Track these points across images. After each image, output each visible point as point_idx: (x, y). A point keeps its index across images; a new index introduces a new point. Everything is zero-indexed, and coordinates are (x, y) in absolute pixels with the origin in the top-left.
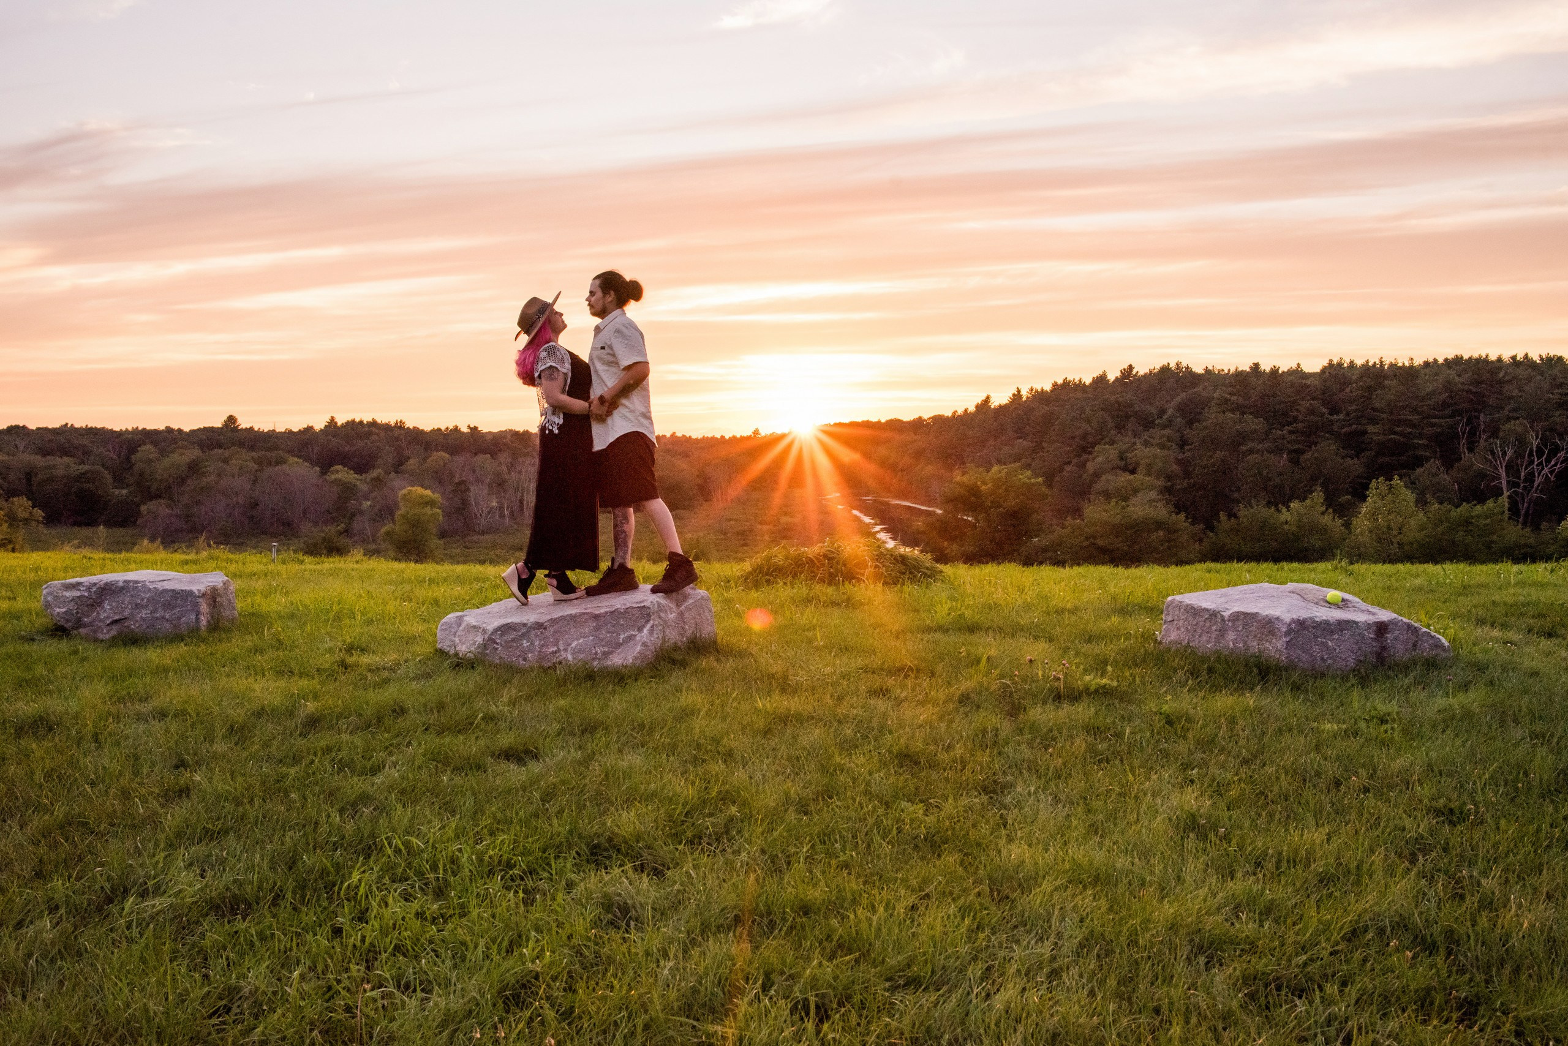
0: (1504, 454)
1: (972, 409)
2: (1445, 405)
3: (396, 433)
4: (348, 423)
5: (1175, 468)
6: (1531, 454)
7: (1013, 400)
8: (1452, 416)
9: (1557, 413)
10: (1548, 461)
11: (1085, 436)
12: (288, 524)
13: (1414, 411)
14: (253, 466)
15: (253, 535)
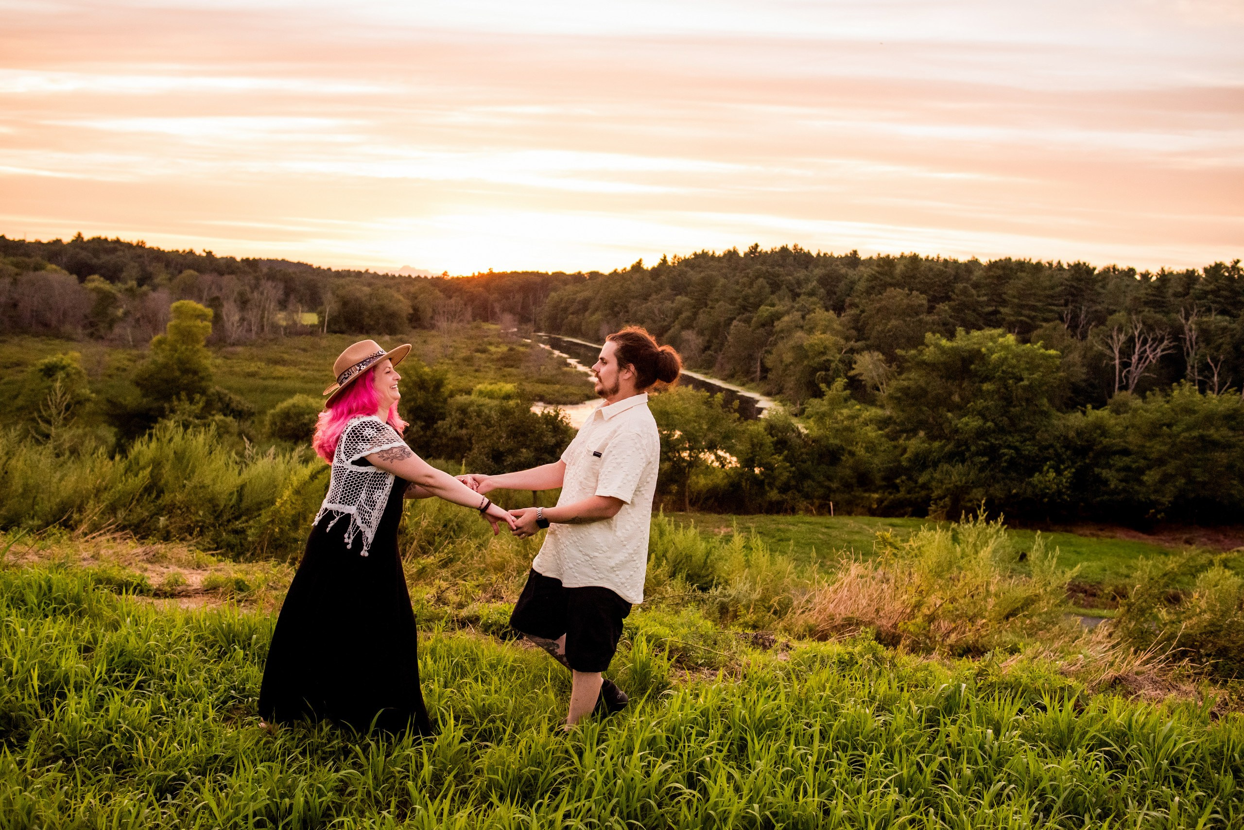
0: (1119, 340)
1: (628, 268)
13: (1037, 298)
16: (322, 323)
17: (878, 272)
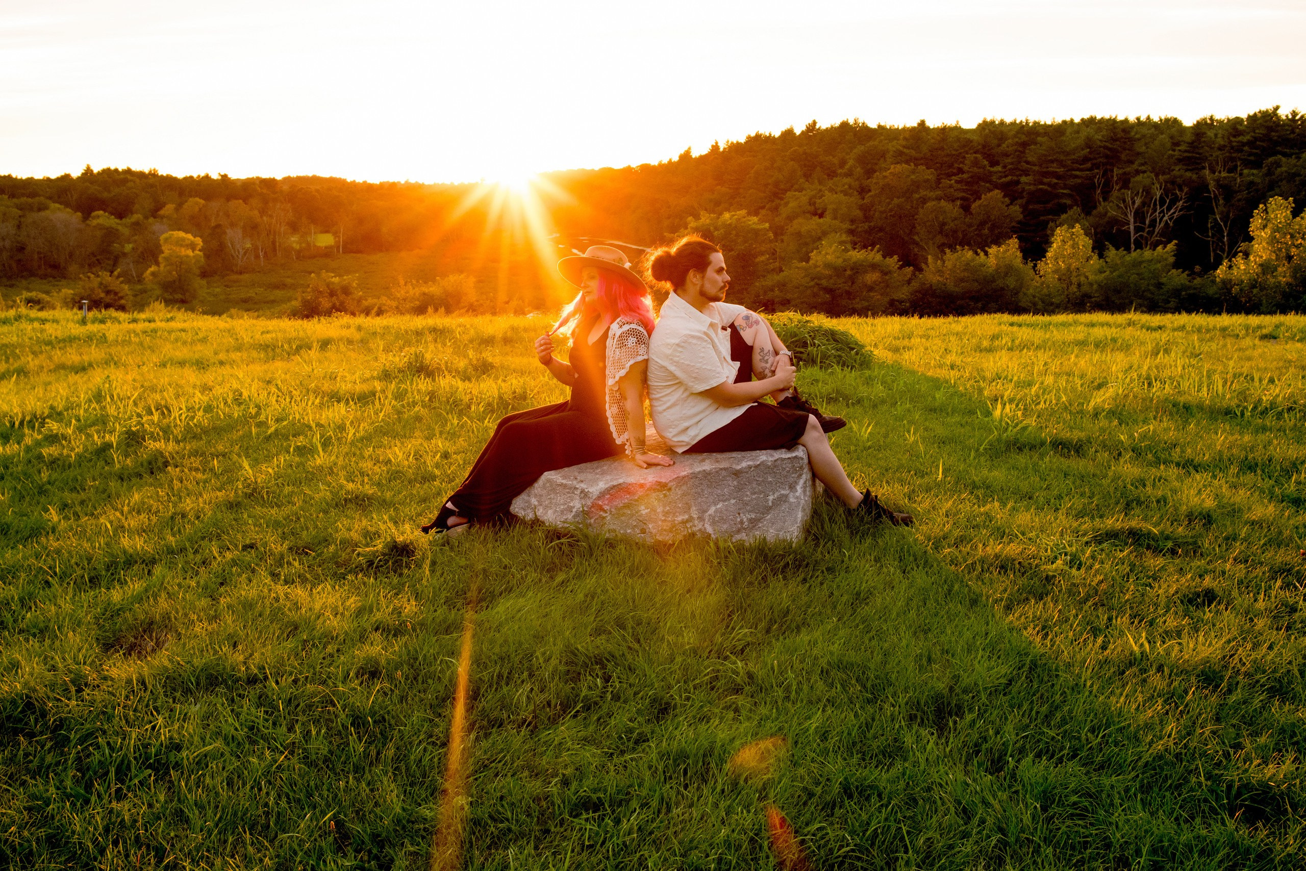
0: (1134, 203)
1: (676, 158)
2: (1085, 159)
3: (151, 181)
4: (104, 171)
5: (858, 213)
6: (1155, 204)
7: (712, 150)
8: (1090, 170)
9: (1177, 168)
10: (1169, 209)
11: (777, 184)
12: (55, 266)
13: (1061, 163)
14: (16, 212)
15: (22, 277)
16: (337, 244)
17: (904, 147)
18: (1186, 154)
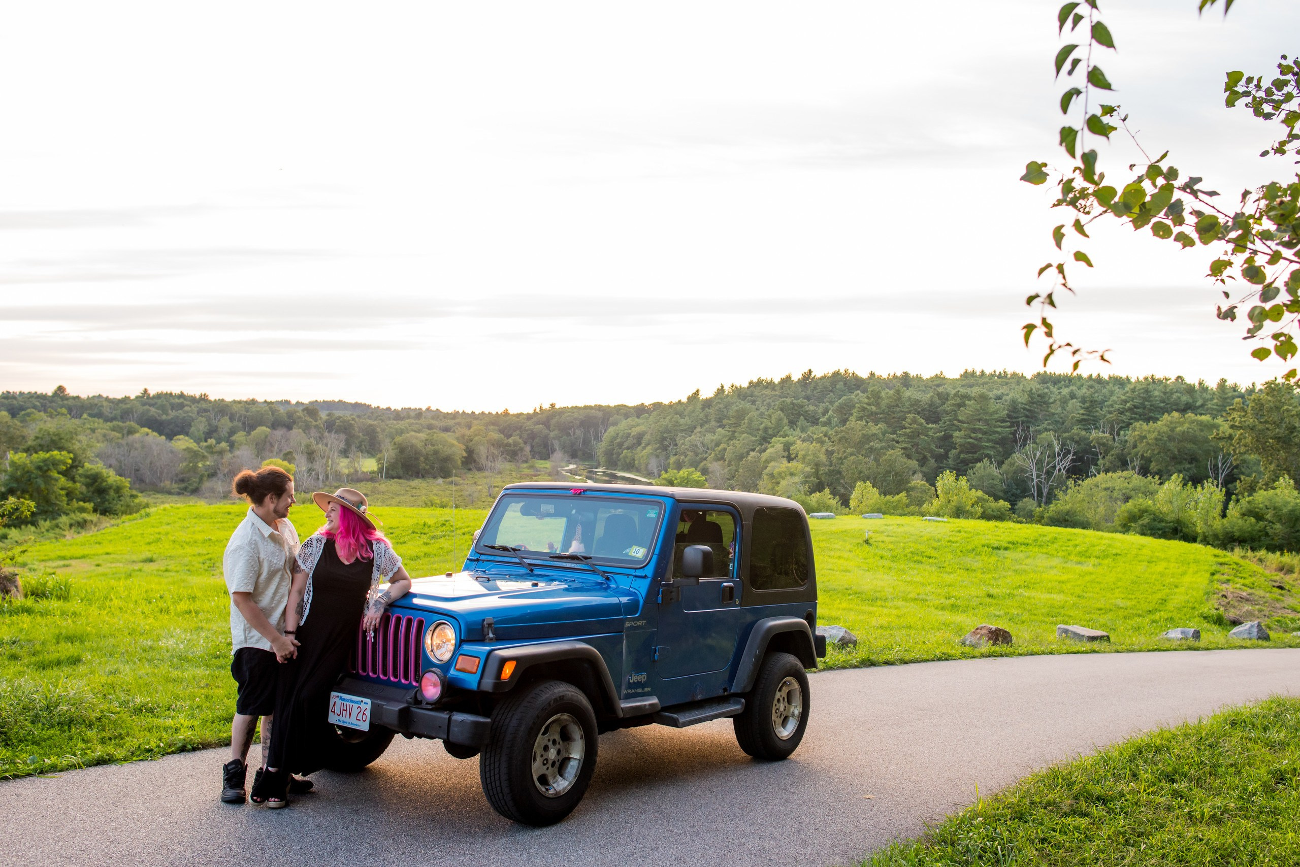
0: (1035, 455)
1: (684, 400)
2: (1007, 418)
4: (159, 394)
5: (823, 458)
6: (1055, 456)
7: (717, 394)
8: (1010, 427)
9: (1076, 428)
10: (1061, 461)
11: (766, 429)
16: (380, 471)
18: (1085, 417)
